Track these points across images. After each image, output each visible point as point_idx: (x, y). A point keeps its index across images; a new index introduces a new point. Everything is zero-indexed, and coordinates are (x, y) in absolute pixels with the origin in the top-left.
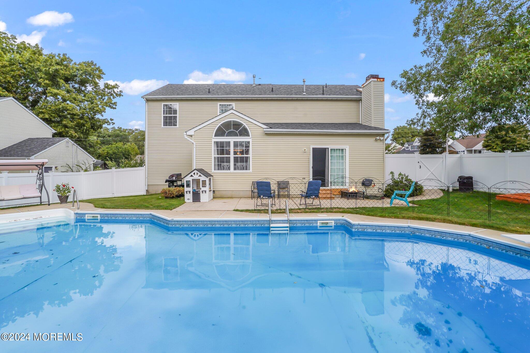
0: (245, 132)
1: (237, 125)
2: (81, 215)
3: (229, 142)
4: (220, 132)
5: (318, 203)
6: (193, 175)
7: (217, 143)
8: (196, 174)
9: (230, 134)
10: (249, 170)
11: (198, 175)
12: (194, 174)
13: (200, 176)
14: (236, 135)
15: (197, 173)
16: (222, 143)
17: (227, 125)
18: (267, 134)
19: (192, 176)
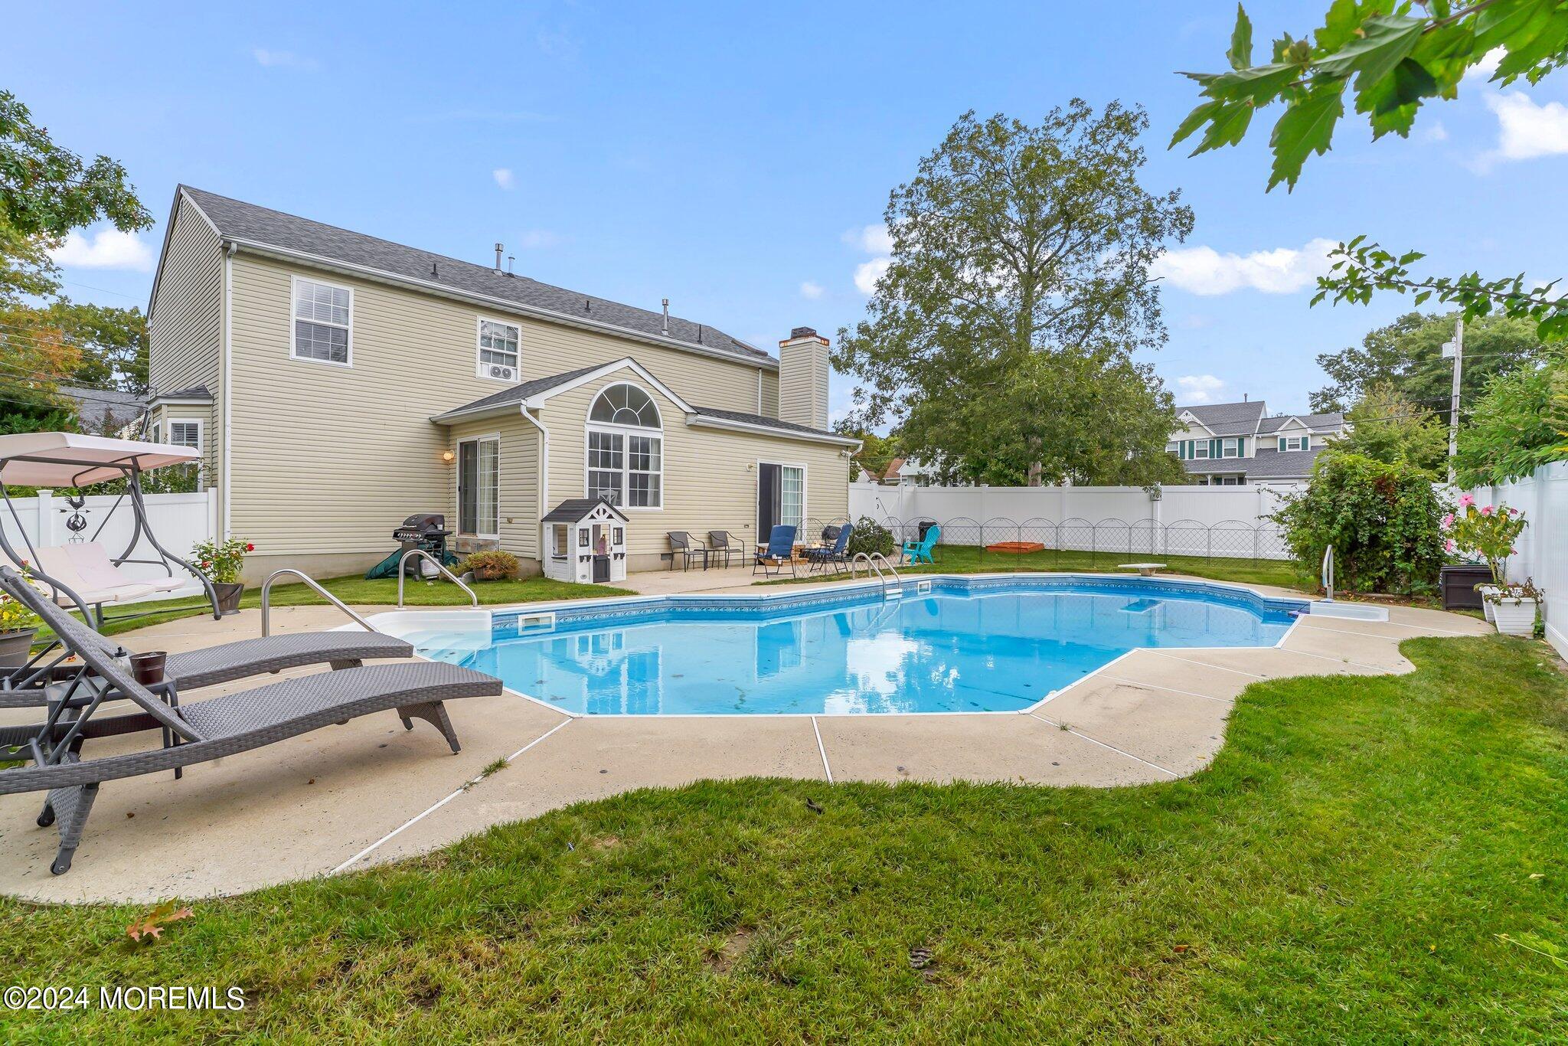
0: (650, 418)
1: (637, 398)
2: (505, 620)
3: (620, 438)
4: (601, 411)
5: (834, 568)
6: (596, 515)
7: (594, 438)
8: (601, 512)
9: (625, 418)
10: (657, 503)
11: (607, 515)
12: (598, 512)
13: (610, 517)
14: (634, 422)
15: (605, 511)
16: (606, 438)
17: (616, 393)
18: (693, 427)
19: (593, 517)
